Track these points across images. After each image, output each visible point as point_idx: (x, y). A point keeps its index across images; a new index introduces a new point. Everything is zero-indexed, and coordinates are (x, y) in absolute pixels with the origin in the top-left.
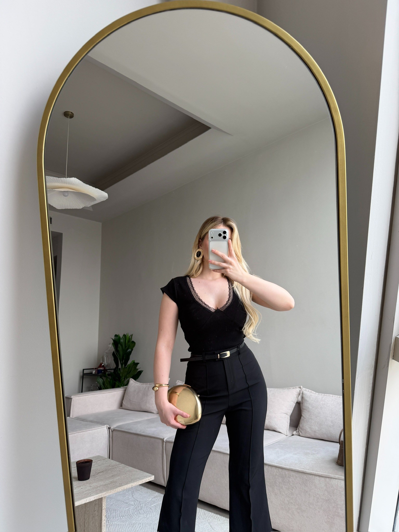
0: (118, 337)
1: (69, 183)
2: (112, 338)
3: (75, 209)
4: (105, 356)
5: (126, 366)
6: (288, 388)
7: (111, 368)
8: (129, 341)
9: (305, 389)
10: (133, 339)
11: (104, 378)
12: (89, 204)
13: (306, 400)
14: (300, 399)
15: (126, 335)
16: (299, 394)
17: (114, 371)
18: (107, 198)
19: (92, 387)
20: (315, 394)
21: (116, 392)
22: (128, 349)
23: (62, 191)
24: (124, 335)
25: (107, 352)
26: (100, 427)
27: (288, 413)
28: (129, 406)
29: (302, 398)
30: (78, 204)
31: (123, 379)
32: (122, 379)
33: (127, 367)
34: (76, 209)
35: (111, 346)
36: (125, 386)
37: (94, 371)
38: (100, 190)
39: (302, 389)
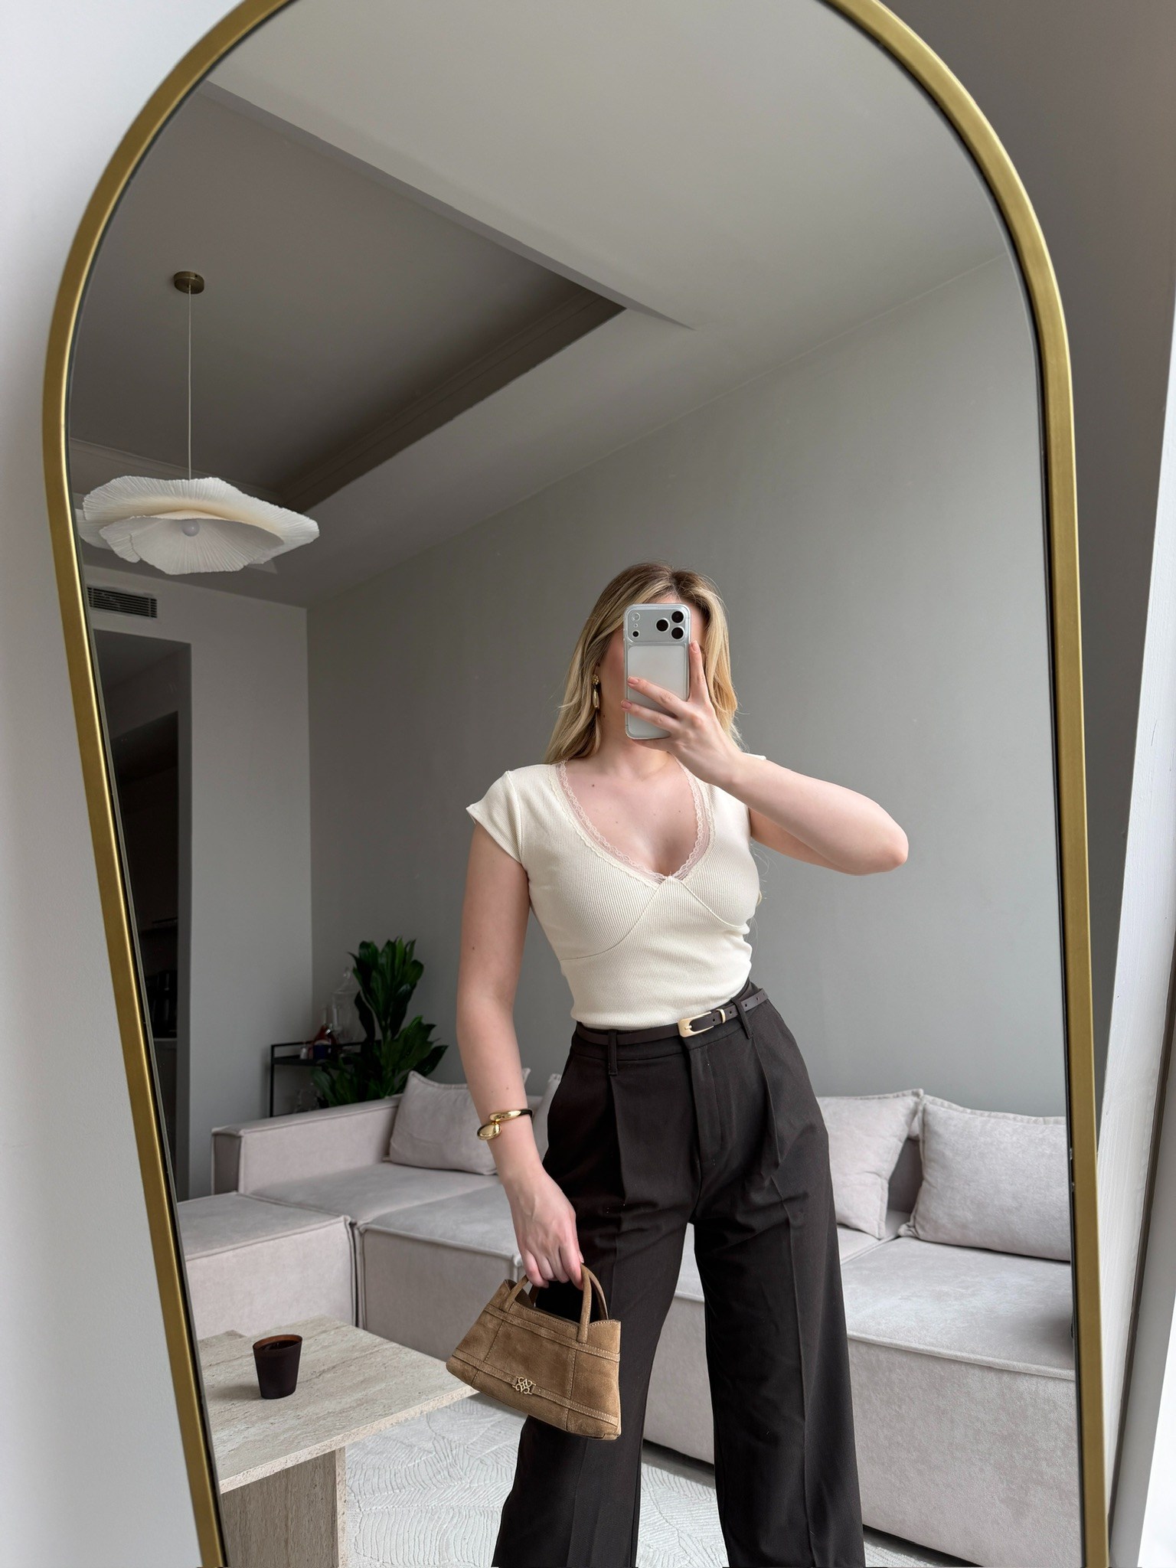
0: (370, 950)
1: (198, 495)
2: (352, 952)
3: (220, 572)
4: (333, 1006)
5: (397, 1037)
6: (881, 1096)
7: (351, 1040)
8: (404, 962)
9: (931, 1098)
10: (417, 956)
11: (335, 1074)
12: (262, 556)
13: (936, 1133)
14: (916, 1128)
15: (396, 941)
16: (914, 1113)
17: (362, 1049)
18: (317, 535)
19: (300, 1097)
20: (962, 1112)
21: (370, 1114)
22: (401, 984)
23: (179, 521)
24: (389, 943)
25: (340, 993)
26: (325, 1221)
27: (884, 1173)
28: (409, 1155)
29: (924, 1124)
30: (231, 559)
31: (390, 1074)
32: (387, 1074)
33: (400, 1036)
34: (224, 572)
35: (349, 974)
36: (397, 1093)
37: (304, 1051)
38: (295, 513)
39: (923, 1097)
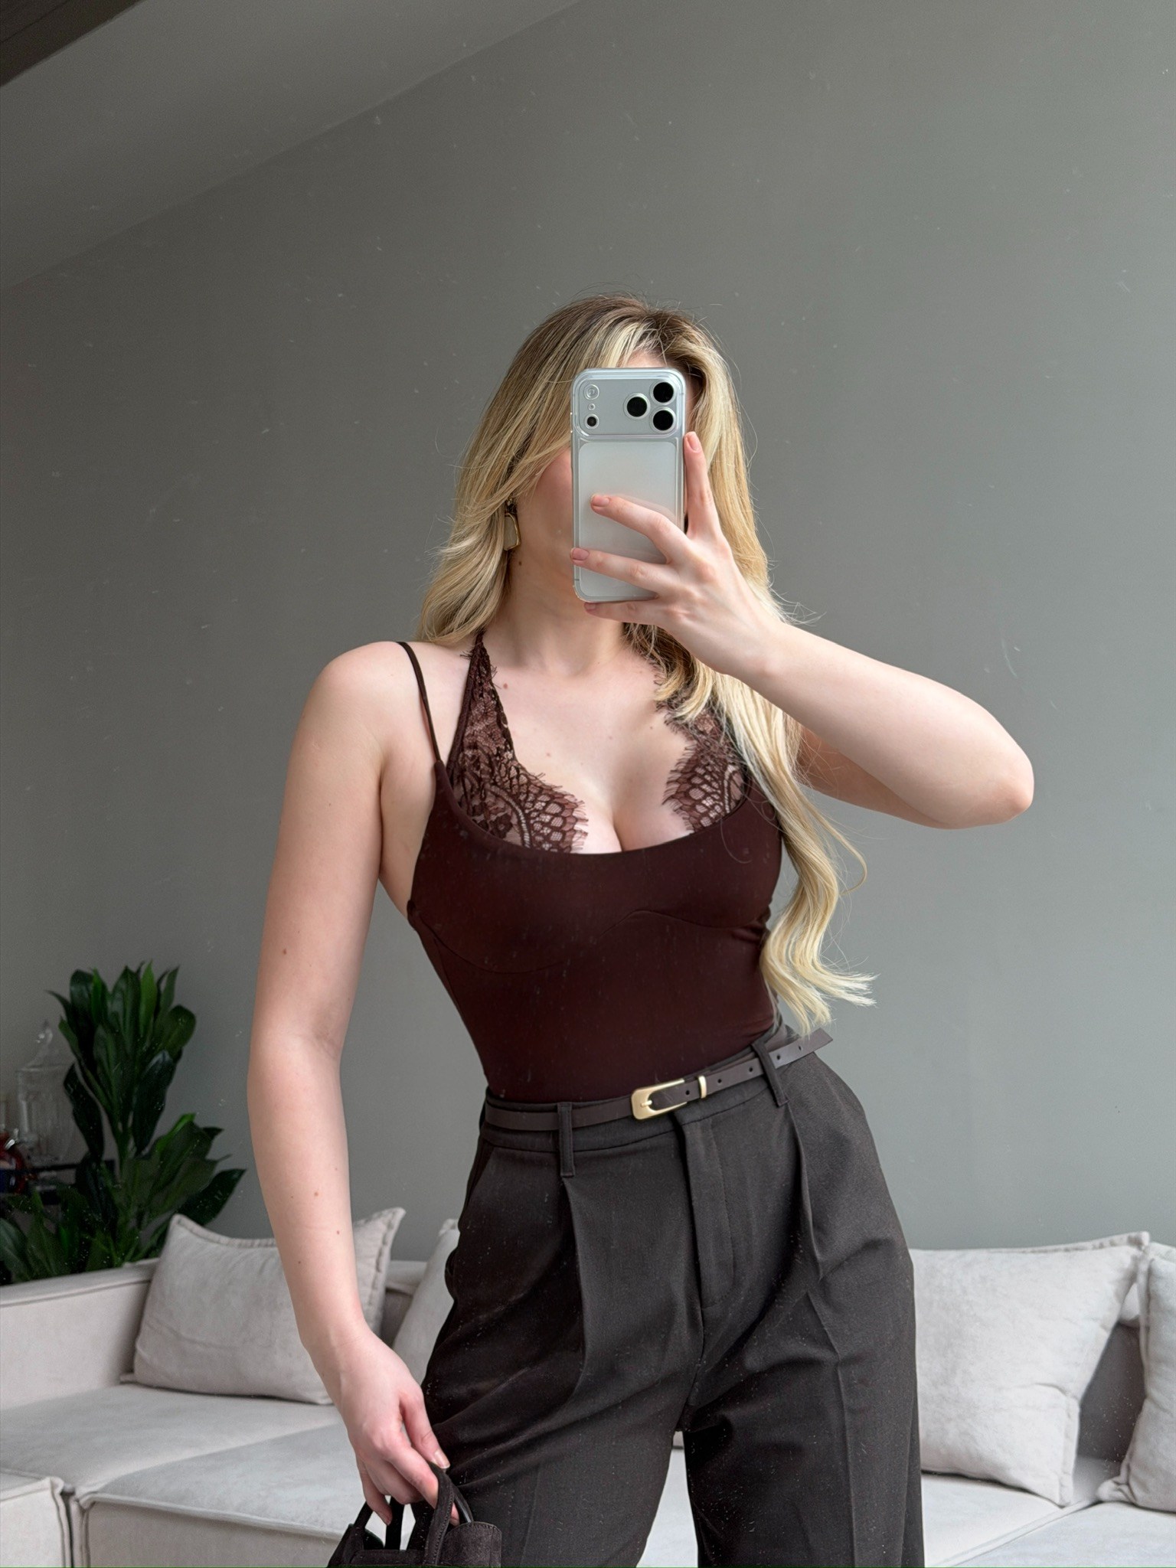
0: (91, 987)
2: (56, 991)
4: (21, 1096)
5: (147, 1150)
6: (1070, 1246)
7: (57, 1159)
8: (157, 1010)
9: (1162, 1248)
10: (181, 998)
11: (25, 1220)
13: (1172, 1311)
14: (1134, 1305)
15: (139, 971)
16: (1132, 1278)
17: (78, 1177)
21: (95, 1295)
22: (151, 1053)
24: (126, 973)
25: (32, 1070)
27: (1072, 1386)
28: (172, 1369)
29: (1150, 1298)
31: (133, 1223)
32: (127, 1222)
33: (153, 1149)
35: (51, 1036)
36: (147, 1256)
39: (1147, 1247)
